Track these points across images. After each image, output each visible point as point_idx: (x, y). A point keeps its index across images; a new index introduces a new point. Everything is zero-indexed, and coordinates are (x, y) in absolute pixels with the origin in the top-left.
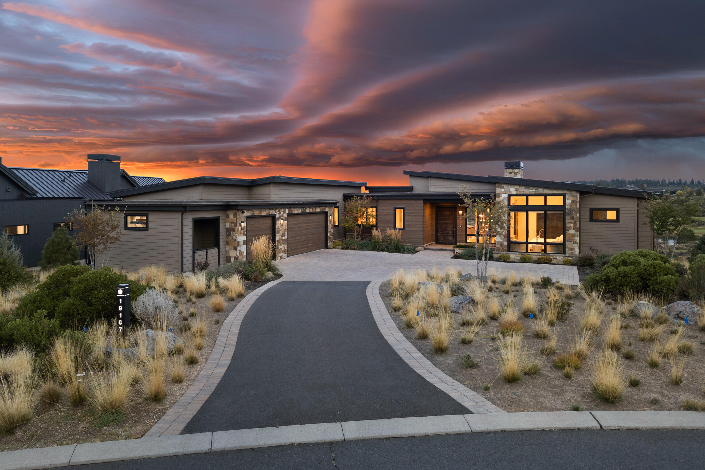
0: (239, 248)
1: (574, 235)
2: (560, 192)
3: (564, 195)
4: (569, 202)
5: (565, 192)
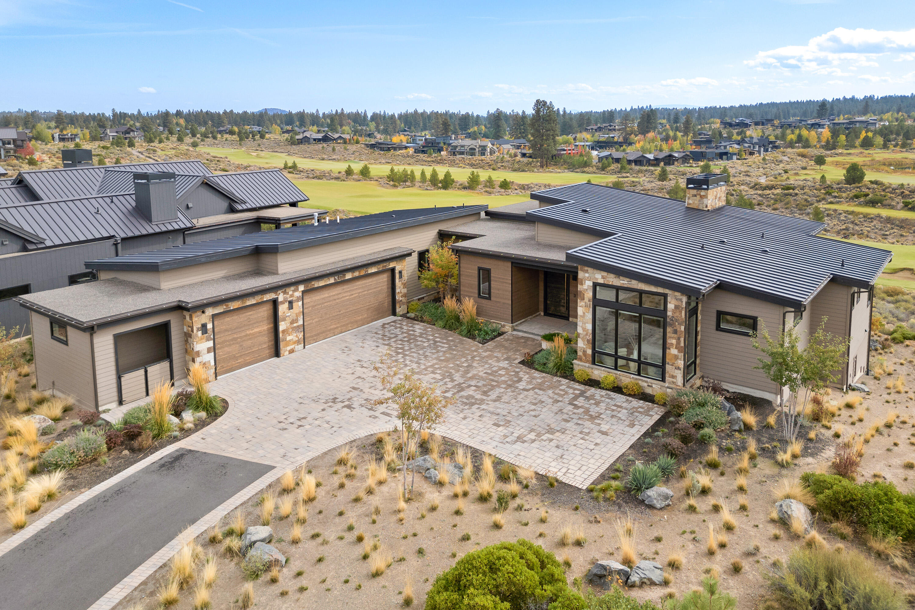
2: (660, 290)
3: (665, 296)
4: (671, 306)
5: (667, 291)
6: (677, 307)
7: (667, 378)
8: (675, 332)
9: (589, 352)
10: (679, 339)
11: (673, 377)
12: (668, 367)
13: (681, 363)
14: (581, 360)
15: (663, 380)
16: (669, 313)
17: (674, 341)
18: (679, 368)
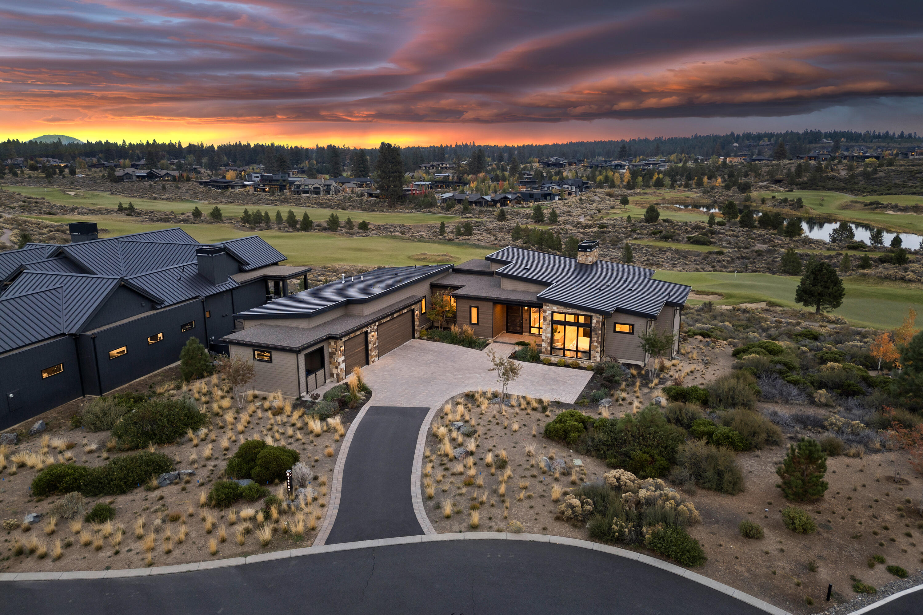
0: (339, 367)
1: (596, 347)
2: (589, 314)
3: (591, 316)
4: (594, 321)
5: (592, 314)
6: (597, 322)
7: (592, 358)
8: (596, 334)
9: (549, 348)
10: (598, 338)
11: (595, 357)
12: (592, 352)
13: (599, 350)
14: (544, 353)
15: (590, 359)
16: (593, 325)
17: (595, 339)
18: (598, 352)
